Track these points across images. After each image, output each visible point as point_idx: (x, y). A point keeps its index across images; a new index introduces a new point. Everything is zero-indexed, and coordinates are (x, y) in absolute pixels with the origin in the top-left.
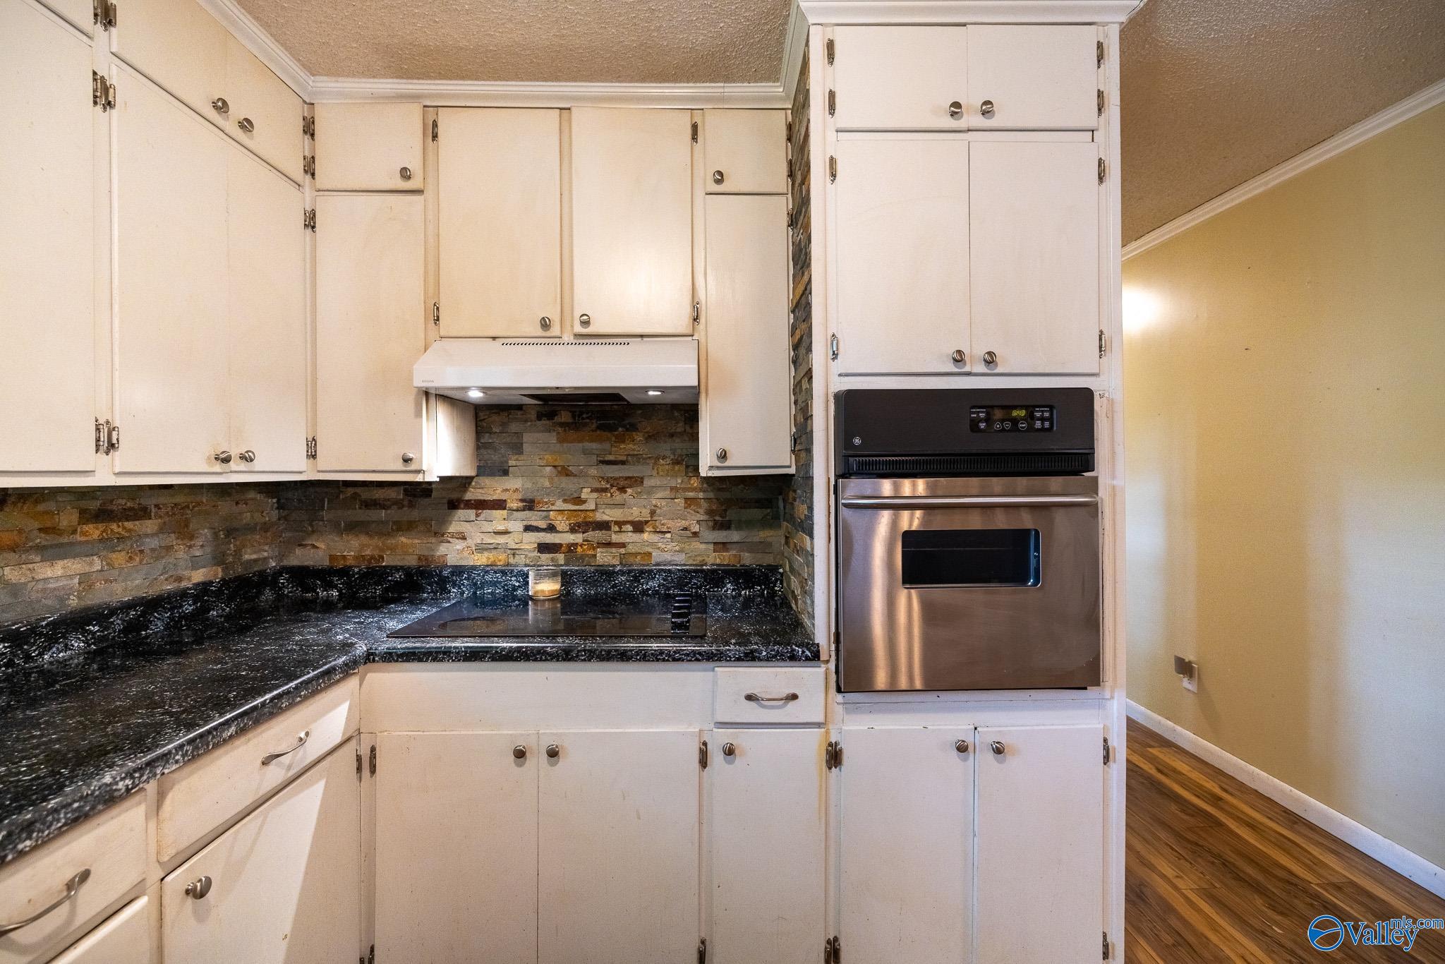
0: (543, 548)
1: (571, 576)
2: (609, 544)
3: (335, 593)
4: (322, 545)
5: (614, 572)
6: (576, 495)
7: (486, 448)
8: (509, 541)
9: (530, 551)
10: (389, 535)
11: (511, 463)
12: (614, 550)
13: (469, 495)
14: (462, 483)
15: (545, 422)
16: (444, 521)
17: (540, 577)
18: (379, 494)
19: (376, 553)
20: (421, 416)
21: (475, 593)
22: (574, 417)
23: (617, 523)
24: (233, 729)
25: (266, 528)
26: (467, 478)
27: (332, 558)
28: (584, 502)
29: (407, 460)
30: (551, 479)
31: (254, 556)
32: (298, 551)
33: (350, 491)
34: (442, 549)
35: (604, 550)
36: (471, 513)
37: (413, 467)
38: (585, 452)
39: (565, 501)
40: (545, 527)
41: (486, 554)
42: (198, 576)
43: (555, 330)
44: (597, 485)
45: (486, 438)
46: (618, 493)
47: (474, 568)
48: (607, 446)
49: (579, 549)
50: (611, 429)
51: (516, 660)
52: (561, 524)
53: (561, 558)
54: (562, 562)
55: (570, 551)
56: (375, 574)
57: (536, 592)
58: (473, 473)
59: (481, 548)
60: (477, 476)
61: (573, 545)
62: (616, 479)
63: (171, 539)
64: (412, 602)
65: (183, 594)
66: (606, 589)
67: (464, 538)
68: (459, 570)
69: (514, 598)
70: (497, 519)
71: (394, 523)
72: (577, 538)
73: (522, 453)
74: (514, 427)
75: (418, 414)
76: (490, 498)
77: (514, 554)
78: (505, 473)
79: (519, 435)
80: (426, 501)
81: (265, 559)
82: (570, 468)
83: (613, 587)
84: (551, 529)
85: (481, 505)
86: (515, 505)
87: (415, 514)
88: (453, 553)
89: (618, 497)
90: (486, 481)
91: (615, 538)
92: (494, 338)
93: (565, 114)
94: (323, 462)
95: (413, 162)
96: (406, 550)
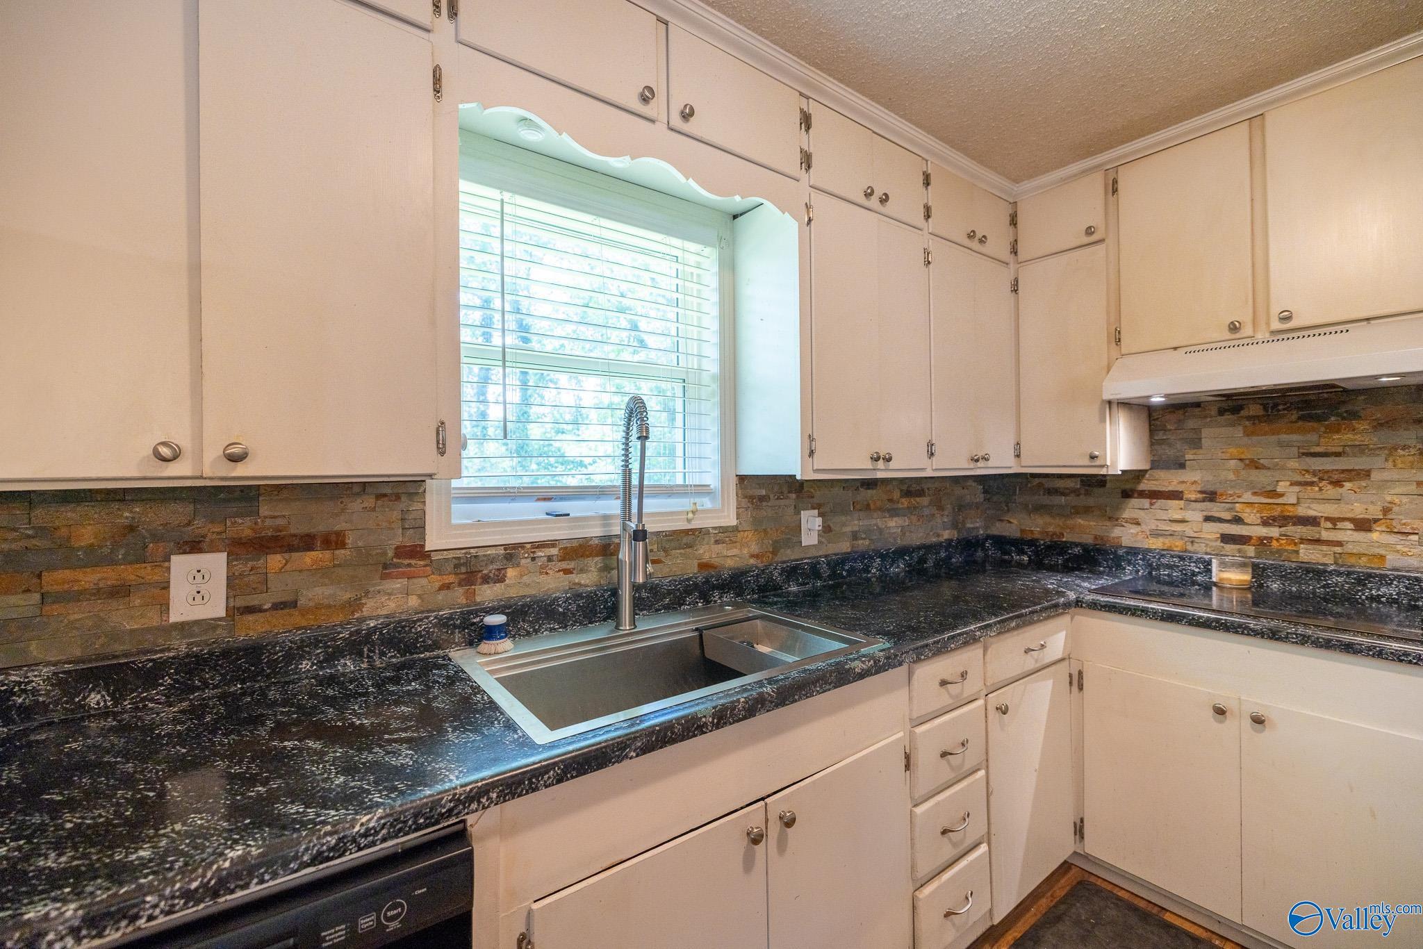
0: (1226, 539)
1: (1264, 569)
2: (1318, 541)
3: (1026, 558)
4: (1015, 522)
5: (1325, 571)
6: (1269, 488)
7: (1160, 444)
8: (1188, 530)
9: (1210, 540)
10: (1068, 517)
11: (1187, 457)
12: (1325, 548)
13: (1144, 486)
14: (1135, 476)
15: (1228, 416)
16: (1118, 508)
17: (1223, 565)
18: (1060, 484)
19: (1058, 530)
20: (1105, 422)
21: (1150, 573)
22: (1265, 409)
23: (1327, 519)
24: (1013, 624)
25: (977, 506)
26: (1140, 471)
27: (1022, 531)
28: (1281, 495)
29: (1093, 457)
30: (1236, 472)
31: (972, 526)
32: (998, 524)
33: (1037, 481)
34: (1117, 532)
35: (1310, 547)
36: (1145, 502)
37: (1098, 462)
38: (1281, 444)
39: (1255, 494)
40: (1229, 518)
41: (1161, 539)
42: (946, 535)
43: (1247, 331)
44: (1299, 478)
45: (1160, 435)
46: (1329, 487)
47: (1149, 550)
48: (1313, 437)
49: (1275, 543)
50: (1319, 419)
51: (1215, 628)
52: (1250, 516)
53: (1250, 550)
54: (1252, 555)
55: (1262, 544)
56: (1057, 547)
57: (1221, 579)
58: (1147, 467)
59: (1156, 534)
60: (1151, 469)
61: (1266, 538)
62: (1327, 472)
63: (934, 510)
64: (1091, 572)
65: (940, 544)
66: (1311, 587)
67: (1138, 524)
68: (1133, 551)
69: (1194, 583)
70: (1174, 509)
71: (1073, 507)
72: (1274, 532)
73: (1201, 448)
74: (1191, 424)
75: (1103, 420)
76: (1164, 489)
77: (1192, 542)
78: (1182, 466)
79: (1197, 431)
80: (1101, 490)
81: (977, 528)
82: (1262, 461)
83: (1324, 587)
84: (1238, 520)
85: (1154, 495)
86: (1193, 496)
87: (1091, 501)
88: (1127, 535)
89: (1331, 491)
90: (1161, 474)
91: (1325, 535)
92: (1175, 349)
93: (1256, 120)
94: (1025, 460)
95: (1096, 219)
96: (1083, 530)
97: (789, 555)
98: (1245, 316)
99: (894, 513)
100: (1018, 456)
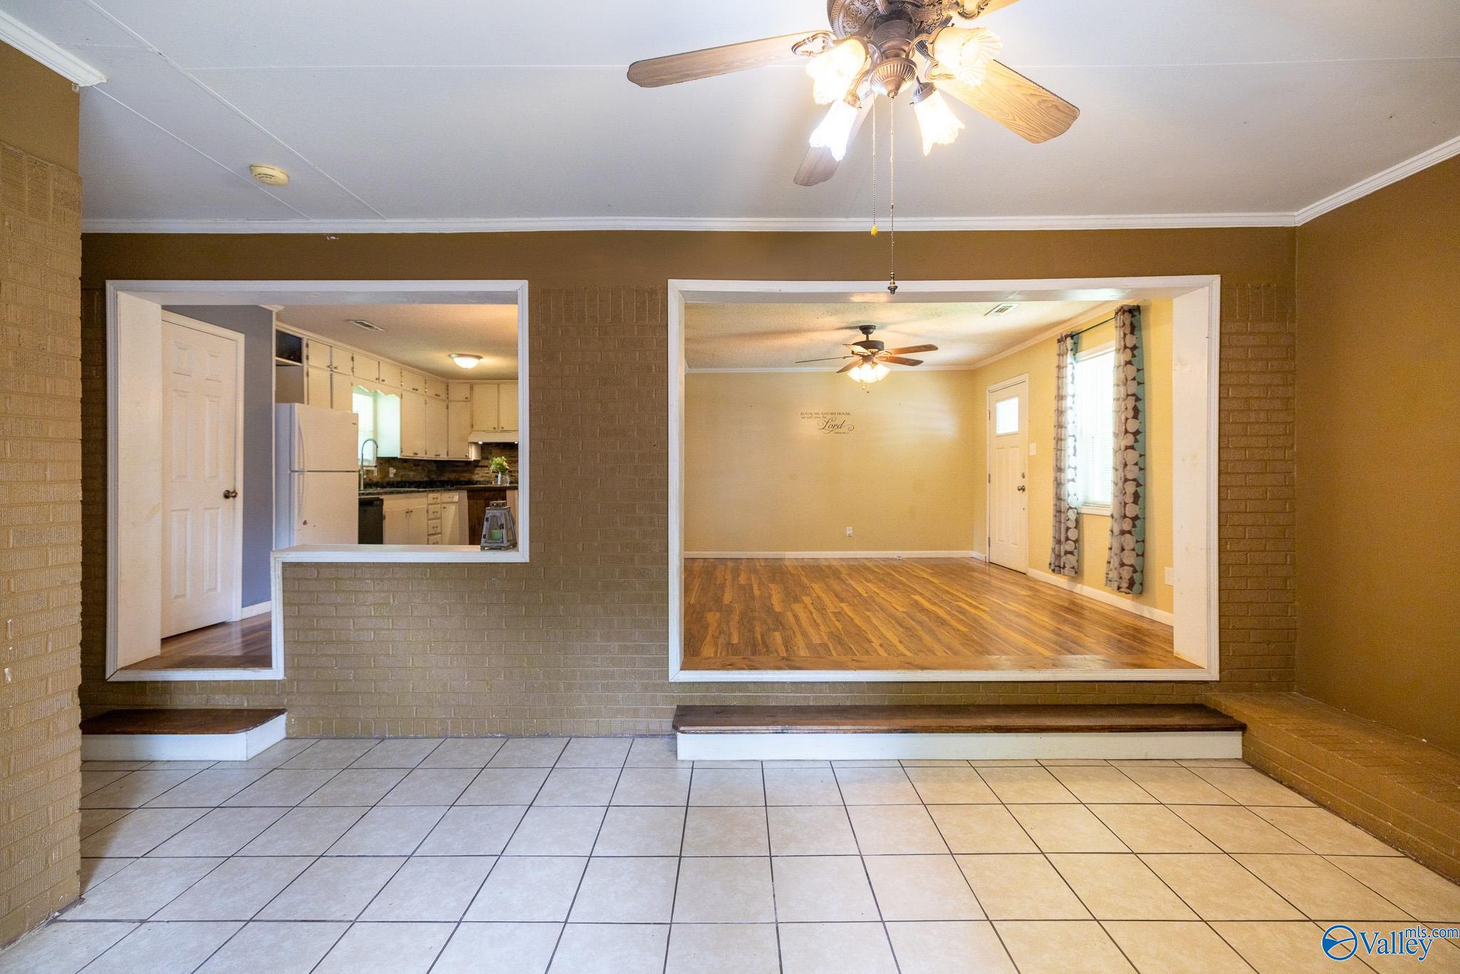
7: (482, 454)
10: (461, 473)
11: (488, 457)
13: (480, 464)
14: (477, 461)
15: (497, 449)
16: (474, 470)
18: (459, 464)
29: (467, 456)
33: (454, 463)
36: (480, 468)
37: (467, 458)
42: (425, 479)
43: (497, 431)
45: (482, 452)
47: (481, 481)
58: (480, 459)
59: (483, 476)
68: (477, 481)
70: (484, 469)
71: (463, 470)
74: (490, 448)
75: (469, 447)
76: (483, 465)
78: (487, 460)
79: (488, 451)
80: (470, 465)
85: (482, 467)
87: (466, 469)
88: (476, 477)
90: (483, 461)
92: (484, 432)
93: (498, 385)
94: (449, 457)
95: (468, 396)
96: (465, 477)
97: (387, 479)
98: (496, 426)
99: (411, 470)
100: (448, 455)
